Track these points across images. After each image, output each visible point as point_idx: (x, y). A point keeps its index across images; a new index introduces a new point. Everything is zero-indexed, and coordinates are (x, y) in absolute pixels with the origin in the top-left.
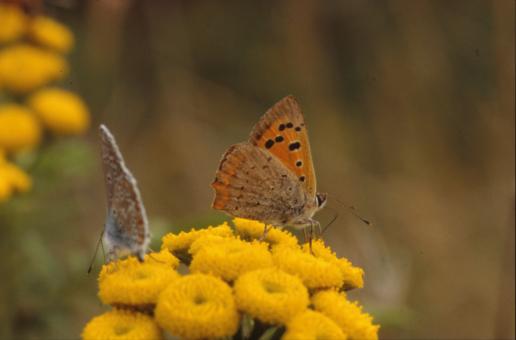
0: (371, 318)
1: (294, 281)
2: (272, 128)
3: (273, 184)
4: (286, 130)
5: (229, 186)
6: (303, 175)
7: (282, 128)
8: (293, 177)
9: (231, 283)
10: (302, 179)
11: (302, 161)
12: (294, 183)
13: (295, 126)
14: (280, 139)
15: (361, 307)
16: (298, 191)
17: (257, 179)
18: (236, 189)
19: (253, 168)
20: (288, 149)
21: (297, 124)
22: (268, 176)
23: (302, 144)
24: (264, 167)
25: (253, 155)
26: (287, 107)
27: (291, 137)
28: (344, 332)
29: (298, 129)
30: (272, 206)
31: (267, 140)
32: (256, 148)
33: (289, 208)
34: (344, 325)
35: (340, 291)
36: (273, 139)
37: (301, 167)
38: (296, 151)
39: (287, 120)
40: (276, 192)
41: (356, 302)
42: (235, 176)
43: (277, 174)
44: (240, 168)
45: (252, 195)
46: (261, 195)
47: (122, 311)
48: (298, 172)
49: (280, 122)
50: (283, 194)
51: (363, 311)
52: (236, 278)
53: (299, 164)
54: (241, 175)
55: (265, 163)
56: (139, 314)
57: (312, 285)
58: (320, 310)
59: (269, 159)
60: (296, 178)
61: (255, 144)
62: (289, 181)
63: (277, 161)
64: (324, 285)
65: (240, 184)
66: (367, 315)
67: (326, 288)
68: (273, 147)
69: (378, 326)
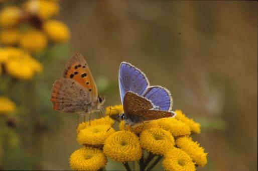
0: (203, 149)
1: (168, 133)
2: (71, 69)
3: (76, 94)
4: (79, 68)
5: (57, 98)
6: (90, 88)
7: (76, 67)
8: (86, 90)
9: (138, 135)
10: (90, 90)
11: (89, 82)
12: (86, 93)
13: (82, 66)
14: (76, 73)
15: (199, 144)
16: (88, 96)
17: (69, 93)
18: (60, 99)
19: (66, 88)
20: (81, 77)
21: (83, 65)
22: (74, 91)
23: (87, 74)
24: (72, 87)
25: (65, 82)
26: (77, 58)
27: (82, 71)
28: (191, 158)
29: (84, 67)
30: (77, 105)
31: (70, 74)
32: (66, 79)
33: (85, 105)
34: (190, 154)
35: (189, 137)
36: (73, 73)
37: (89, 85)
38: (85, 77)
39: (77, 64)
40: (78, 98)
41: (197, 142)
42: (58, 93)
43: (78, 90)
44: (60, 89)
45: (68, 101)
46: (72, 100)
47: (88, 147)
48: (88, 87)
49: (75, 65)
50: (82, 98)
51: (200, 146)
52: (141, 132)
53: (88, 83)
54: (61, 92)
55: (71, 85)
56: (96, 149)
57: (176, 135)
58: (180, 148)
59: (73, 83)
60: (87, 90)
61: (65, 77)
62: (84, 93)
63: (77, 83)
64: (181, 135)
65: (61, 96)
66: (202, 148)
67: (183, 136)
68: (74, 78)
69: (207, 153)
